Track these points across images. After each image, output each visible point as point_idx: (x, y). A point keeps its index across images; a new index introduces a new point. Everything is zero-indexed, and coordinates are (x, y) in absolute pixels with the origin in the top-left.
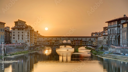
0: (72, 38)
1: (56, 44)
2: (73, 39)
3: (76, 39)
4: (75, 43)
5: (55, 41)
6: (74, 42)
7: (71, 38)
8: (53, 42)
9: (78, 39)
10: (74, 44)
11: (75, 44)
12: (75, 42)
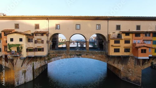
0: (111, 22)
1: (32, 54)
2: (118, 27)
3: (131, 26)
4: (127, 45)
5: (24, 38)
6: (122, 42)
7: (105, 22)
8: (16, 42)
9: (138, 27)
10: (122, 53)
11: (127, 50)
12: (127, 42)
